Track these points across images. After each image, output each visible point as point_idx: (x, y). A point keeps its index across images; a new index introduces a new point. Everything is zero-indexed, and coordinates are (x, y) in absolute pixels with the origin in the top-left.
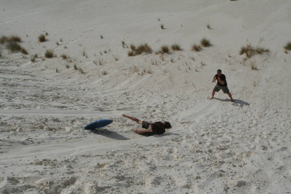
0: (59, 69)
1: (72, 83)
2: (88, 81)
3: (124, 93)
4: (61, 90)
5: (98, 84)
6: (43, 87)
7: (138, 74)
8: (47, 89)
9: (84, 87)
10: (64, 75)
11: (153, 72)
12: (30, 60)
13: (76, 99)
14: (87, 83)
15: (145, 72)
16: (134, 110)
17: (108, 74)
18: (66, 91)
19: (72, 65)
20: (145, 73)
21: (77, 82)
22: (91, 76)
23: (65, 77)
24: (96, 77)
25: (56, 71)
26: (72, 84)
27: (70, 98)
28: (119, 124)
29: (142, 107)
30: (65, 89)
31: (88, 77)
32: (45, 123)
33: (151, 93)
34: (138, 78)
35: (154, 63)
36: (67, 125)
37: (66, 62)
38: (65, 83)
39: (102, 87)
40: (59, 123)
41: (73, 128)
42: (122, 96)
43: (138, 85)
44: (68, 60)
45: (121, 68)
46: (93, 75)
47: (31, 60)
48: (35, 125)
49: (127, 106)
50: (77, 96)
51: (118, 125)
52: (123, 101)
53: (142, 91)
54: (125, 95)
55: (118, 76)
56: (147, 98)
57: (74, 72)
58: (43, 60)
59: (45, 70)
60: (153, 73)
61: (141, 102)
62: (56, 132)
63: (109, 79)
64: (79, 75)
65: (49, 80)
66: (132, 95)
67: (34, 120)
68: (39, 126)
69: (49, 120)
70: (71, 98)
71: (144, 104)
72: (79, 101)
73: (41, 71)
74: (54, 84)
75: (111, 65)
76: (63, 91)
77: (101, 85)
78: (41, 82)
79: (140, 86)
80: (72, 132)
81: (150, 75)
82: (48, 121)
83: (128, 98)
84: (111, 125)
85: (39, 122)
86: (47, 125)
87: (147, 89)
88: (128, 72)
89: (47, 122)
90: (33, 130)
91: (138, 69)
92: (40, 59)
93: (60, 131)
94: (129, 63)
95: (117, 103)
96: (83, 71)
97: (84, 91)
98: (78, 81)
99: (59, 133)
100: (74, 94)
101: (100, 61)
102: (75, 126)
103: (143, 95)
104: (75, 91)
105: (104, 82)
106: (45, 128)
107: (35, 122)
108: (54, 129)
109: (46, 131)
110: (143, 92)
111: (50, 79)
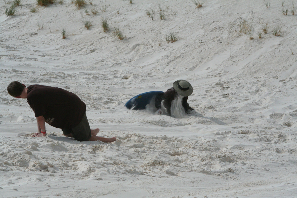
0: (69, 31)
1: (97, 63)
2: (133, 58)
3: (217, 84)
4: (74, 78)
5: (157, 64)
6: (33, 73)
7: (249, 39)
8: (41, 77)
9: (125, 72)
10: (80, 45)
11: (285, 32)
12: (4, 12)
13: (105, 100)
14: (132, 62)
15: (266, 33)
16: (240, 122)
17: (180, 39)
18: (84, 80)
19: (97, 21)
20: (267, 35)
21: (110, 59)
22: (142, 47)
23: (82, 49)
24: (153, 48)
25: (62, 37)
26: (98, 65)
27: (93, 97)
28: (201, 155)
29: (260, 115)
30: (82, 77)
31: (134, 48)
32: (32, 152)
33: (281, 84)
34: (250, 48)
35: (289, 10)
36: (82, 159)
37: (85, 14)
38: (82, 63)
39: (167, 70)
40: (64, 153)
41: (94, 165)
42: (213, 89)
43: (251, 65)
44: (88, 10)
45: (211, 26)
46: (147, 43)
47: (6, 12)
48: (11, 158)
49: (224, 114)
50: (108, 91)
51: (199, 157)
52: (213, 103)
53: (259, 79)
54: (219, 88)
55: (202, 43)
56: (271, 95)
57: (102, 38)
58: (34, 11)
59: (37, 34)
60: (286, 35)
61: (257, 104)
62: (55, 174)
63: (183, 51)
64: (113, 44)
65: (46, 57)
66: (235, 88)
67: (7, 147)
68: (19, 161)
69: (42, 147)
70: (95, 96)
71: (264, 108)
72: (112, 103)
73: (29, 36)
74: (57, 65)
75: (187, 19)
76: (76, 81)
77: (164, 66)
78: (27, 63)
79: (255, 66)
80: (93, 173)
81: (277, 41)
82: (38, 148)
83: (225, 96)
84: (184, 158)
85: (18, 152)
86: (35, 157)
87: (271, 74)
88: (225, 35)
89: (37, 150)
90: (4, 168)
91: (251, 27)
92: (27, 10)
93: (64, 171)
94: (230, 13)
95: (200, 106)
96: (124, 35)
97: (125, 80)
98: (111, 57)
99: (62, 175)
100: (102, 87)
101: (162, 10)
102: (100, 159)
103: (263, 88)
104: (104, 81)
105: (170, 59)
106: (31, 164)
107: (9, 151)
108: (52, 166)
109: (33, 170)
110: (263, 79)
111: (49, 55)
